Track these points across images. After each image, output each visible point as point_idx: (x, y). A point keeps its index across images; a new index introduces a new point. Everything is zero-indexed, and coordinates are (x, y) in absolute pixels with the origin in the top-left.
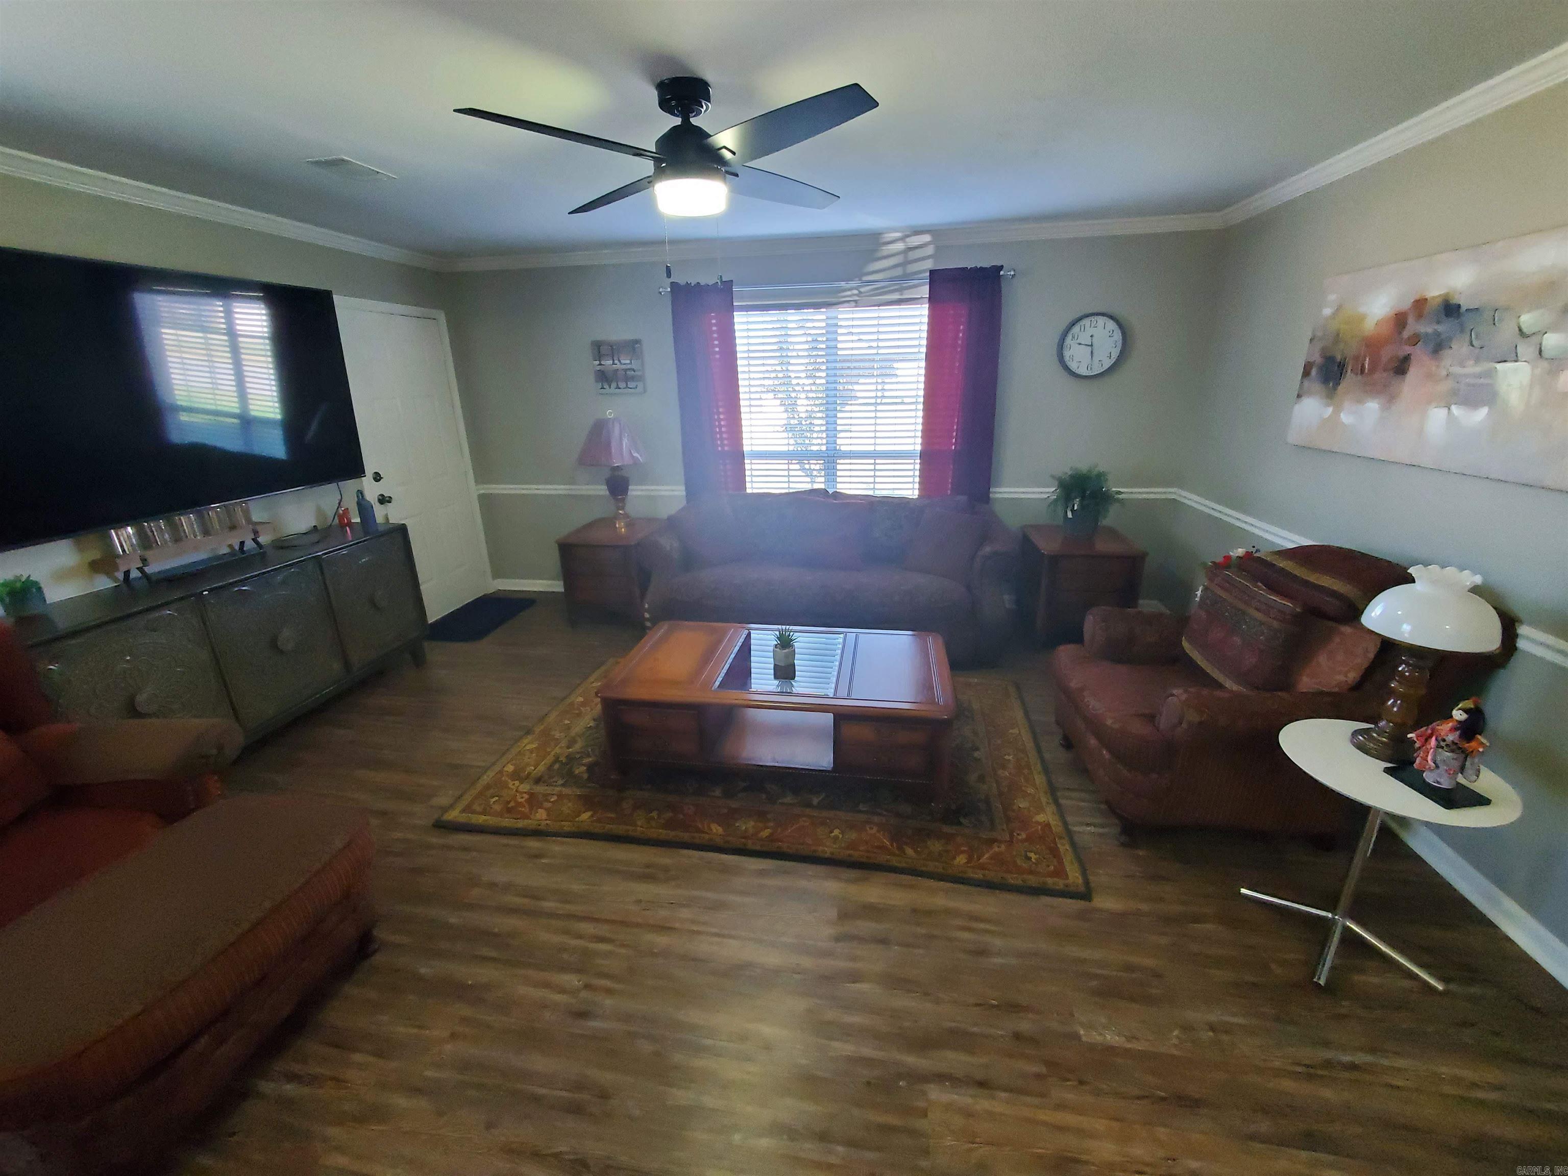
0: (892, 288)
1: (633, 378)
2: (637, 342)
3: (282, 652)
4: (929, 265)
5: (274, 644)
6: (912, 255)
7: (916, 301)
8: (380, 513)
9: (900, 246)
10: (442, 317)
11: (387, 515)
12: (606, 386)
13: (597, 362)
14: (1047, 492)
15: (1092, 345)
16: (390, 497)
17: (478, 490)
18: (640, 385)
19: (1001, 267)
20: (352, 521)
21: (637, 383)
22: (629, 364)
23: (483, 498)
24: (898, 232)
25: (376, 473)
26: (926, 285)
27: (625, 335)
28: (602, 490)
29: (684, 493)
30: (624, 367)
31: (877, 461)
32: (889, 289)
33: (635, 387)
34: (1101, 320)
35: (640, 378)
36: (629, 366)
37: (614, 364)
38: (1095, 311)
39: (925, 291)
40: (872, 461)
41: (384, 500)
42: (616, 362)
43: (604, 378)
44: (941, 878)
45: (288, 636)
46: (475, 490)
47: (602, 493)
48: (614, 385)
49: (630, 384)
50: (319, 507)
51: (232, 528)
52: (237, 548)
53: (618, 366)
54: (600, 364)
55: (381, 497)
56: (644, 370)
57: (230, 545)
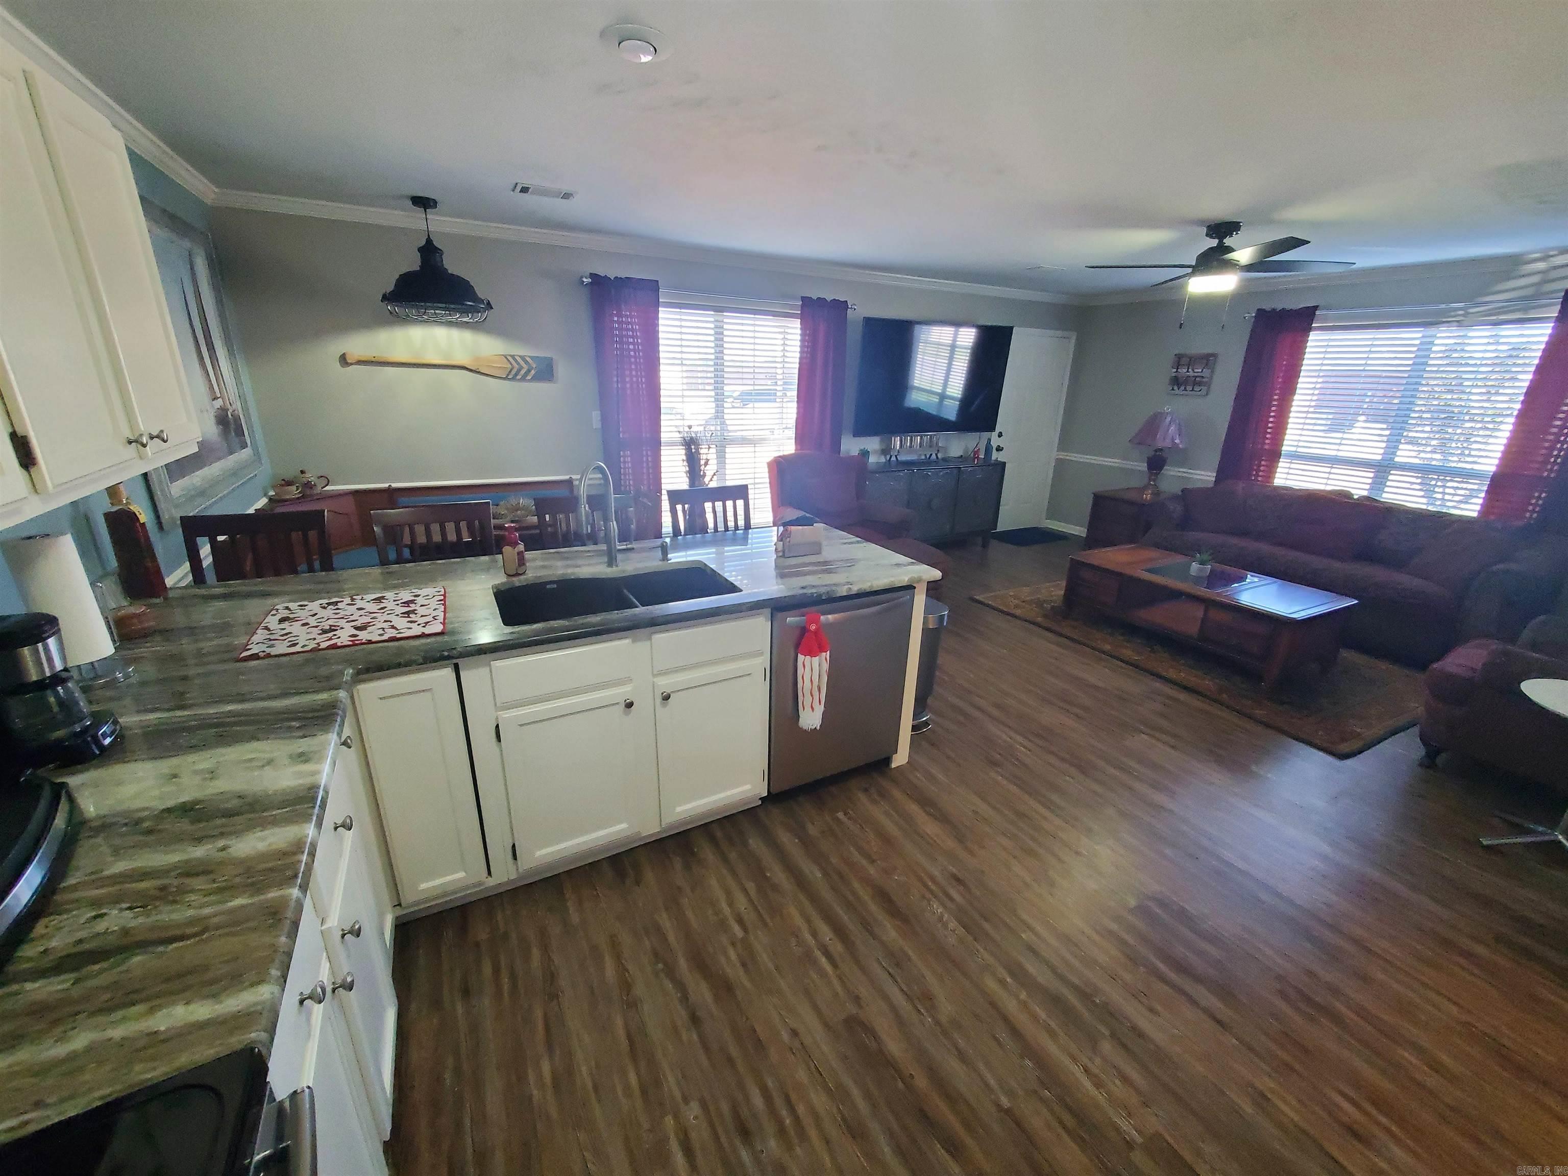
0: (1512, 308)
1: (1200, 384)
2: (1214, 355)
7: (1542, 320)
8: (995, 455)
9: (1541, 266)
10: (1074, 336)
11: (998, 457)
12: (1176, 388)
13: (1175, 370)
16: (1003, 448)
17: (1058, 455)
18: (1204, 388)
20: (980, 456)
22: (1201, 372)
23: (1058, 460)
24: (1537, 253)
25: (1000, 433)
26: (1558, 304)
27: (1204, 350)
28: (1143, 467)
29: (1214, 479)
30: (1196, 374)
32: (1509, 309)
33: (1200, 390)
35: (1208, 385)
36: (1199, 374)
37: (1188, 372)
39: (1554, 311)
41: (999, 449)
42: (1190, 370)
43: (1179, 382)
46: (1055, 454)
48: (1183, 388)
49: (1197, 388)
50: (966, 447)
51: (931, 446)
52: (928, 457)
53: (1191, 374)
54: (1177, 372)
55: (999, 446)
56: (1211, 378)
57: (926, 455)
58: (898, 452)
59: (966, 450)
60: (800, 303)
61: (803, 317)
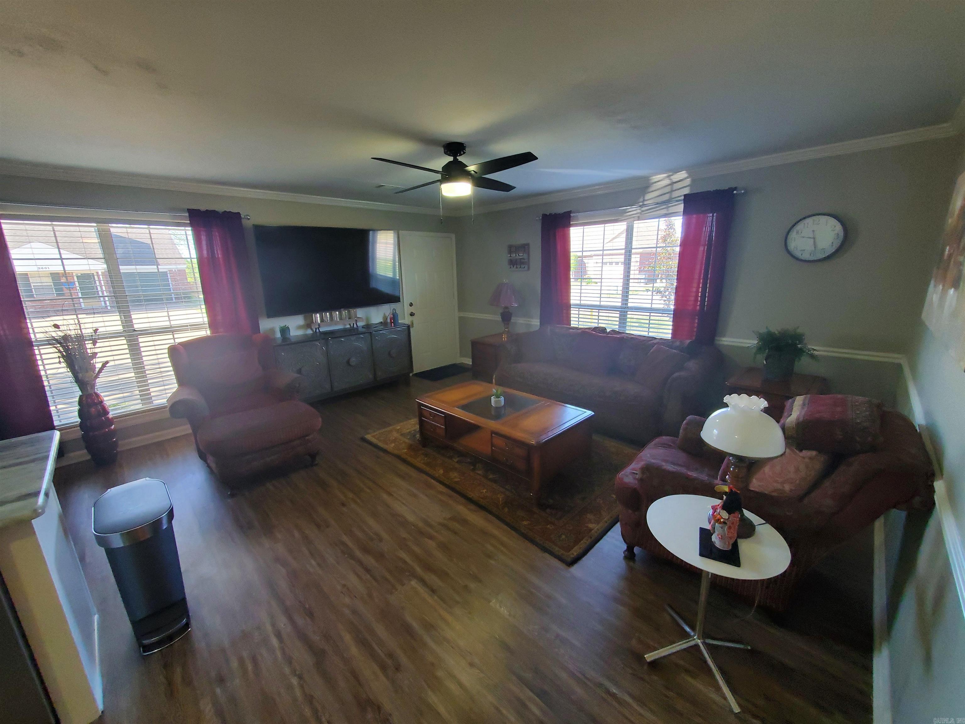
0: (661, 208)
1: (524, 263)
2: (528, 245)
3: (350, 365)
4: (687, 191)
5: (348, 362)
6: (676, 186)
7: (675, 214)
8: (409, 319)
9: (667, 182)
10: (453, 236)
11: (412, 321)
12: (512, 266)
13: (509, 255)
14: (752, 342)
15: (814, 238)
16: (414, 314)
17: (457, 314)
18: (527, 266)
19: (735, 189)
20: (399, 322)
21: (525, 265)
22: (522, 256)
23: (461, 319)
25: (411, 303)
26: (682, 204)
27: (522, 241)
28: (499, 318)
29: (539, 323)
30: (520, 257)
31: (652, 314)
32: (659, 208)
33: (523, 267)
34: (823, 219)
35: (528, 263)
36: (522, 257)
37: (516, 256)
38: (817, 212)
39: (681, 207)
40: (648, 314)
41: (412, 314)
42: (517, 255)
43: (513, 263)
44: (508, 524)
45: (353, 361)
47: (498, 319)
48: (515, 267)
49: (523, 266)
50: (384, 314)
51: (350, 318)
52: (352, 326)
53: (518, 257)
54: (510, 256)
55: (412, 312)
56: (529, 259)
57: (350, 324)
58: (319, 325)
59: (385, 318)
60: (187, 215)
61: (192, 225)
